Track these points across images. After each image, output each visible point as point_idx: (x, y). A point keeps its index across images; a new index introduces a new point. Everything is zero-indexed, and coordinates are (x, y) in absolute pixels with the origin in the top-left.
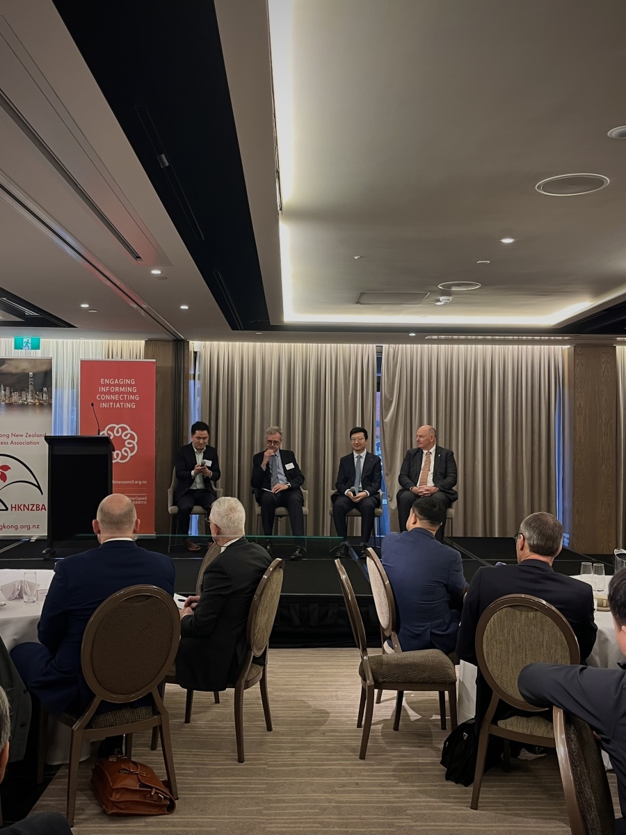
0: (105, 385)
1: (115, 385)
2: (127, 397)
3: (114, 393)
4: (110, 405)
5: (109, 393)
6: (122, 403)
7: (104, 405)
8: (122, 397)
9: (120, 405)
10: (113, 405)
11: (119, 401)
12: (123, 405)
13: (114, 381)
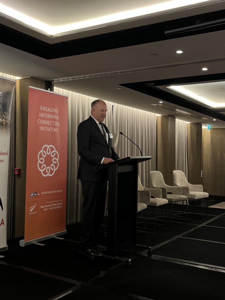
0: (43, 112)
1: (48, 113)
2: (54, 123)
3: (47, 119)
4: (45, 128)
5: (44, 119)
6: (51, 128)
7: (42, 128)
8: (52, 123)
9: (50, 129)
10: (47, 128)
11: (50, 126)
12: (52, 129)
13: (48, 109)
